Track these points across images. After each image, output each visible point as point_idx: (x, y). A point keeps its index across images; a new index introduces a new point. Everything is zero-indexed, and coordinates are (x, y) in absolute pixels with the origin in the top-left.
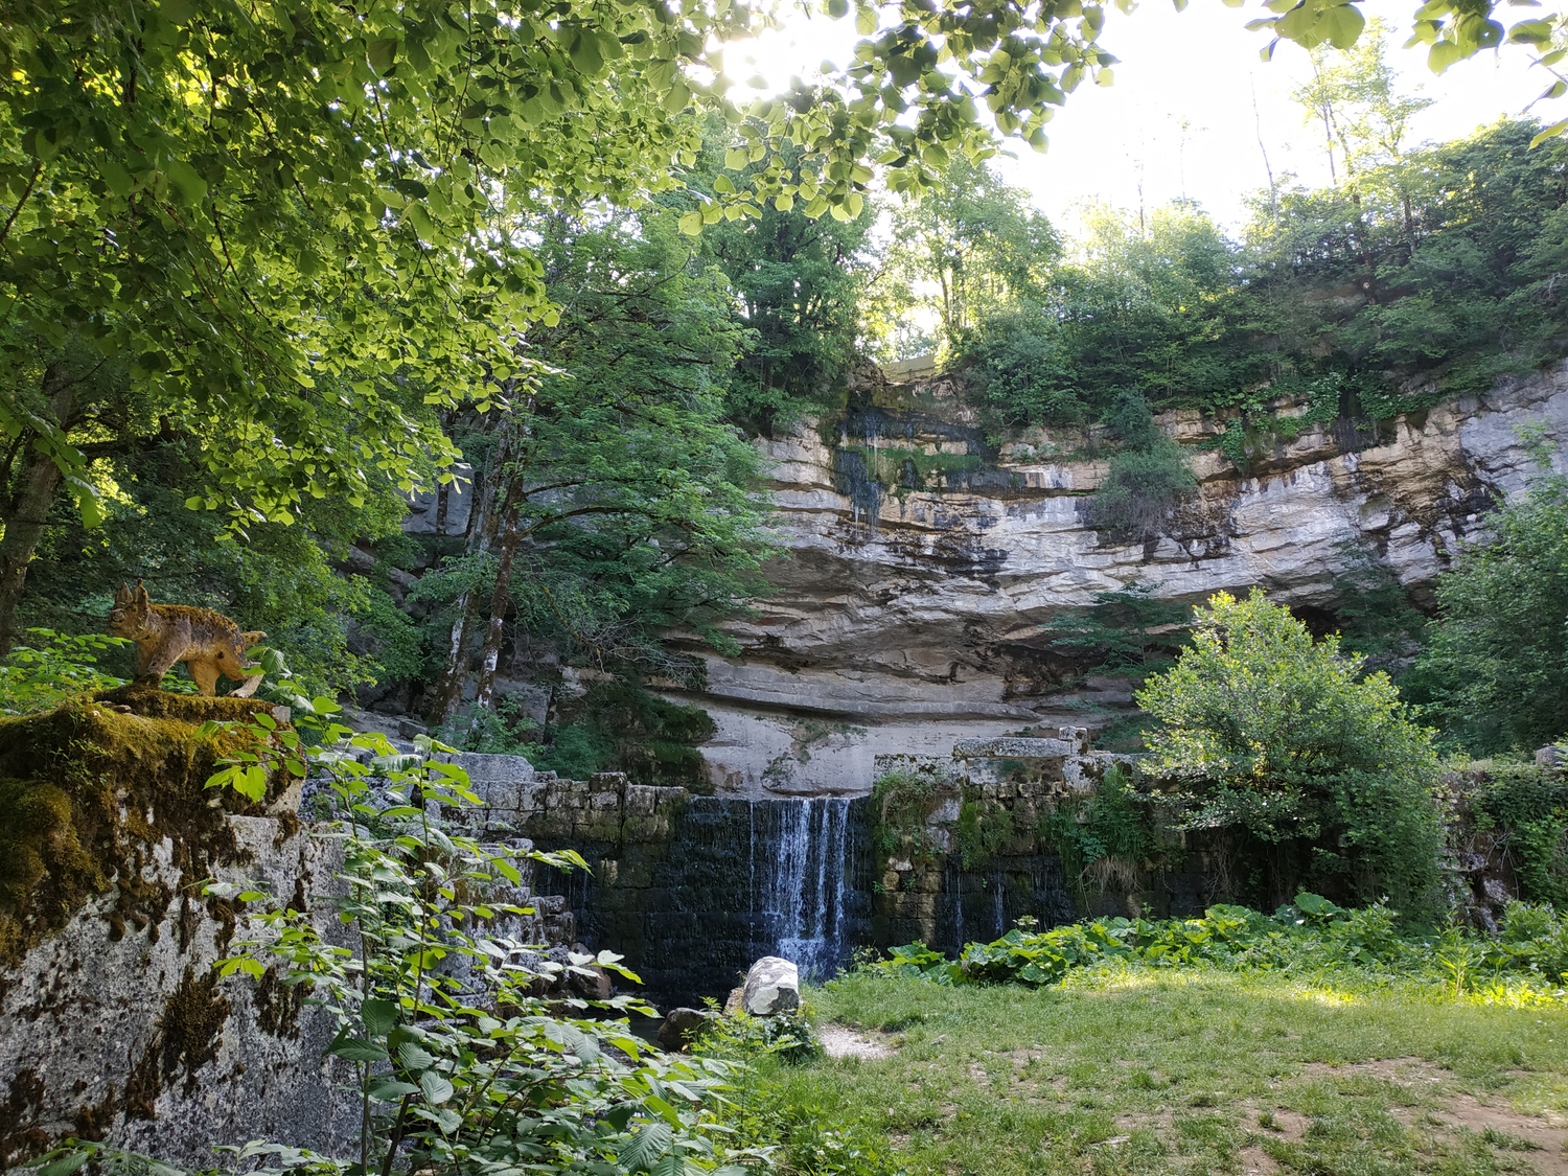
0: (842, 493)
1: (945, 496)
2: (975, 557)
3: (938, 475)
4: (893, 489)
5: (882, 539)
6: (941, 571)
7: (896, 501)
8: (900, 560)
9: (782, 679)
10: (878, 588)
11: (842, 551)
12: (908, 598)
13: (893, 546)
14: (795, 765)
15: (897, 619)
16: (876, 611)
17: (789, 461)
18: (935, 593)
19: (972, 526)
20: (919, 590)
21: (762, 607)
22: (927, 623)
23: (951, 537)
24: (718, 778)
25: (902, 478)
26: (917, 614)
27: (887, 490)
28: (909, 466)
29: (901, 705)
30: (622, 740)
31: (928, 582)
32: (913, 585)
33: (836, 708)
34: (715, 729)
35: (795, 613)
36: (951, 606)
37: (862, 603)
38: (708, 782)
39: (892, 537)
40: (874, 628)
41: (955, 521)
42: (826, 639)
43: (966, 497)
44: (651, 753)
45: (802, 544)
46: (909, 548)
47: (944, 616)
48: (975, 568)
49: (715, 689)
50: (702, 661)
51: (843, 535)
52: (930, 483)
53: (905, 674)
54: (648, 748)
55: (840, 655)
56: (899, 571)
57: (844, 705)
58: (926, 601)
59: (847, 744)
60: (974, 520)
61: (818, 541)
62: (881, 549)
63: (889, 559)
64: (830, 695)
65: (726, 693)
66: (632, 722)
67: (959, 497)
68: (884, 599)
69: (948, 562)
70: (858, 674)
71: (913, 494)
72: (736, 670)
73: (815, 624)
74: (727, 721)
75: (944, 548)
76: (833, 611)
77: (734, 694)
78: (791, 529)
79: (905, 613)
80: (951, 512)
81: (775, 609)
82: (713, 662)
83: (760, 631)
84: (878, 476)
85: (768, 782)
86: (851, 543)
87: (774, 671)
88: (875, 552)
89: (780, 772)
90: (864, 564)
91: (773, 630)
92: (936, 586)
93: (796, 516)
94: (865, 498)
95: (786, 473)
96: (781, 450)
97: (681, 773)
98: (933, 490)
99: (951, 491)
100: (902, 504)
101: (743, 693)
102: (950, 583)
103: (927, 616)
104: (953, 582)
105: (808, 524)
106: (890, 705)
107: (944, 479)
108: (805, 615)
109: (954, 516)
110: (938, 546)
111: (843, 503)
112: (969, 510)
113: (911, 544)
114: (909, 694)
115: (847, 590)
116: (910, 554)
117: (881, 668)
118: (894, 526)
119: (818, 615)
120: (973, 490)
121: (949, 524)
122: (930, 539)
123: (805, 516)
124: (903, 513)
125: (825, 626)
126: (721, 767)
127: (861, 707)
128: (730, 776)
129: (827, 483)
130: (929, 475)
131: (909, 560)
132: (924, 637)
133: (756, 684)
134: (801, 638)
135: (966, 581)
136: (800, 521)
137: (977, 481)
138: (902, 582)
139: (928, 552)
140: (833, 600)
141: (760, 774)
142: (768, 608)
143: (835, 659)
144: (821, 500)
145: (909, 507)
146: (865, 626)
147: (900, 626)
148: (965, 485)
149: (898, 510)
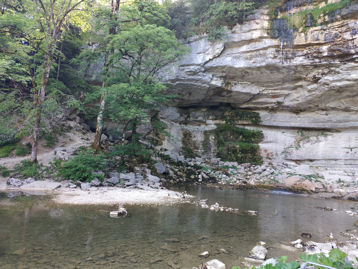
0: (273, 38)
1: (329, 25)
2: (353, 51)
3: (324, 16)
4: (300, 30)
5: (301, 53)
6: (337, 62)
7: (303, 34)
8: (312, 61)
9: (292, 117)
10: (311, 75)
11: (283, 63)
12: (326, 78)
13: (306, 56)
14: (294, 150)
15: (326, 88)
16: (315, 86)
17: (249, 31)
18: (338, 73)
19: (347, 36)
20: (330, 72)
21: (270, 91)
22: (340, 87)
23: (336, 44)
24: (263, 154)
25: (305, 23)
26: (333, 84)
27: (298, 31)
28: (309, 16)
29: (347, 123)
30: (228, 142)
31: (332, 69)
32: (326, 71)
33: (316, 127)
34: (263, 137)
35: (286, 92)
36: (349, 77)
37: (307, 83)
38: (260, 156)
39: (305, 52)
40: (318, 93)
41: (336, 36)
42: (301, 100)
43: (341, 22)
44: (238, 146)
45: (264, 64)
46: (315, 55)
47: (348, 83)
48: (354, 56)
49: (264, 123)
50: (258, 114)
51: (281, 56)
52: (320, 21)
53: (347, 110)
54: (237, 145)
55: (312, 106)
56: (316, 66)
57: (320, 125)
58: (336, 77)
59: (318, 141)
60: (349, 33)
61: (270, 61)
62: (301, 58)
63: (306, 62)
64: (313, 122)
65: (268, 124)
66: (230, 136)
67: (337, 23)
68: (316, 80)
69: (339, 57)
70: (324, 112)
71: (312, 29)
72: (272, 116)
73: (295, 95)
74: (268, 134)
75: (334, 51)
76: (299, 88)
77: (271, 125)
78: (258, 59)
79: (328, 85)
80: (334, 32)
81: (276, 91)
82: (262, 114)
83: (274, 100)
84: (294, 26)
85: (283, 156)
86: (287, 58)
87: (288, 115)
88: (299, 60)
89: (287, 153)
90: (297, 66)
91: (280, 99)
92: (337, 70)
93: (258, 53)
94: (286, 37)
95: (248, 36)
96: (245, 27)
97: (248, 153)
98: (321, 24)
99: (332, 22)
100: (306, 35)
101: (275, 124)
102: (344, 67)
103: (339, 84)
104: (346, 66)
105: (264, 55)
106: (342, 124)
107: (326, 17)
108: (290, 92)
109: (336, 34)
110: (330, 50)
111: (275, 42)
112: (344, 29)
113: (315, 52)
114: (351, 119)
115: (300, 79)
116: (317, 57)
117: (333, 109)
118: (304, 46)
119: (295, 91)
120: (344, 18)
121: (332, 38)
122: (325, 48)
123: (261, 52)
124: (306, 39)
125: (298, 95)
126: (266, 151)
127: (327, 126)
128: (268, 154)
129: (266, 35)
130: (320, 18)
131: (317, 60)
132: (345, 94)
133: (280, 120)
134: (292, 101)
135: (352, 64)
136: (260, 54)
137: (344, 12)
138: (320, 71)
139: (325, 54)
140: (297, 84)
141: (280, 153)
142: (273, 91)
143: (310, 107)
144: (265, 43)
145: (309, 36)
146: (314, 93)
147: (329, 91)
148: (338, 17)
149: (303, 39)
